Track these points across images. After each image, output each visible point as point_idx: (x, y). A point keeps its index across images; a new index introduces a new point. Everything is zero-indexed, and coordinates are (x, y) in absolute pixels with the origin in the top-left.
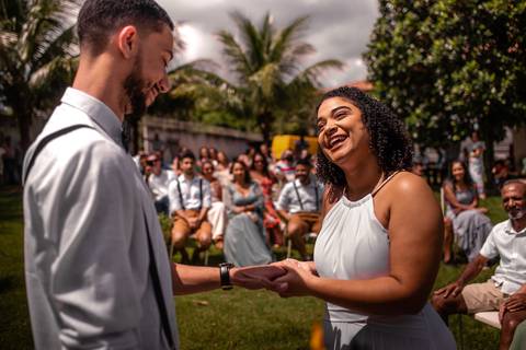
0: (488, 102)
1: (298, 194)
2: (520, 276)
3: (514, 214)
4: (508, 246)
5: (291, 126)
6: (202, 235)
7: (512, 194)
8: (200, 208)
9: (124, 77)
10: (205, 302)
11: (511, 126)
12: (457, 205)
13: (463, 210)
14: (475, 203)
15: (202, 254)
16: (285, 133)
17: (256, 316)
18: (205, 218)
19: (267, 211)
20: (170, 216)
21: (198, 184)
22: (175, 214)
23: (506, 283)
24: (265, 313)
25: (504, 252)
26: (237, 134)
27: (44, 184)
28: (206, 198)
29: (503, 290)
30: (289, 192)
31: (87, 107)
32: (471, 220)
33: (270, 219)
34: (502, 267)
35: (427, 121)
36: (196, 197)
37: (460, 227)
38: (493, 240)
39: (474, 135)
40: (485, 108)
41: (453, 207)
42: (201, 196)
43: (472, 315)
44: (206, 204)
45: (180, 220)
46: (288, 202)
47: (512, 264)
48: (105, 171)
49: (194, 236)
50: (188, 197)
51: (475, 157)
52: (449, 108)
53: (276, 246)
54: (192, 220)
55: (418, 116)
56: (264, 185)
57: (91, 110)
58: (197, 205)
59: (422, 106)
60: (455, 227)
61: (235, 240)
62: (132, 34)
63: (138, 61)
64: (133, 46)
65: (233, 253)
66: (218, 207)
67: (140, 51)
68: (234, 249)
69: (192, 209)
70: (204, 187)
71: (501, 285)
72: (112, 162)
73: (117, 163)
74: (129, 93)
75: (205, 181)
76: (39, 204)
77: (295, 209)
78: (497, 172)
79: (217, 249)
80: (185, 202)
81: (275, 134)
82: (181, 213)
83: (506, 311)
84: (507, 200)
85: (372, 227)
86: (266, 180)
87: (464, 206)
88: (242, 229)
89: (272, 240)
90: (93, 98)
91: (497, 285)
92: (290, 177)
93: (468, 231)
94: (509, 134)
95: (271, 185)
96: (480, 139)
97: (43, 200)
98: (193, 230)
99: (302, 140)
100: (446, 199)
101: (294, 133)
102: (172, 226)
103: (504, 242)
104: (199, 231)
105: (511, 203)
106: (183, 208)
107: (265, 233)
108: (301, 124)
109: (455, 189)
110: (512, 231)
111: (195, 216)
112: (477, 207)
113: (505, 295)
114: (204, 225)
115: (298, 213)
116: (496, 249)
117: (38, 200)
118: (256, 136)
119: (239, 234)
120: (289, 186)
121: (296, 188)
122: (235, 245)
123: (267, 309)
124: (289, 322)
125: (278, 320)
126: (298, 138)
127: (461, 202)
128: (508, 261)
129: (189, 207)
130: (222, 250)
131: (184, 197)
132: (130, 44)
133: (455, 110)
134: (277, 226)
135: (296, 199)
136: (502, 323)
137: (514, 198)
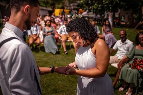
0: (114, 2)
1: (64, 29)
2: (123, 55)
3: (122, 39)
4: (120, 47)
5: (60, 6)
6: (38, 41)
7: (122, 34)
8: (37, 34)
9: (25, 20)
10: (40, 61)
11: (120, 9)
12: (106, 32)
13: (108, 33)
14: (111, 32)
15: (38, 47)
16: (58, 8)
17: (54, 64)
18: (38, 37)
19: (55, 34)
20: (28, 36)
21: (36, 27)
22: (30, 36)
23: (119, 56)
24: (56, 63)
25: (119, 48)
26: (44, 8)
27: (5, 58)
28: (38, 31)
29: (119, 58)
30: (62, 29)
31: (14, 29)
32: (110, 36)
33: (56, 36)
34: (118, 52)
35: (98, 7)
36: (35, 31)
37: (107, 38)
38: (117, 45)
39: (110, 11)
40: (114, 4)
41: (105, 33)
42: (37, 31)
43: (111, 64)
44: (38, 32)
45: (31, 38)
46: (61, 31)
47: (121, 52)
48: (23, 54)
49: (36, 42)
50: (33, 31)
51: (111, 17)
52: (104, 3)
53: (58, 43)
54: (35, 37)
55: (96, 6)
56: (54, 26)
57: (15, 30)
58: (36, 33)
59: (97, 2)
60: (106, 38)
61: (47, 43)
62: (28, 7)
63: (29, 15)
64: (28, 11)
65: (46, 46)
66: (41, 32)
67: (30, 13)
68: (47, 45)
69: (35, 34)
70: (38, 28)
71: (118, 57)
72: (25, 50)
73: (26, 50)
74: (26, 25)
75: (38, 26)
76: (4, 63)
77: (63, 33)
78: (116, 21)
79: (42, 44)
80: (32, 32)
81: (56, 9)
82: (31, 35)
83: (119, 64)
84: (121, 35)
85: (91, 55)
86: (55, 25)
87: (108, 32)
88: (49, 40)
89: (57, 42)
90: (16, 27)
91: (117, 57)
92: (61, 23)
93: (109, 39)
94: (119, 11)
95: (56, 26)
96: (112, 12)
97: (5, 63)
98: (35, 40)
99: (64, 11)
100: (103, 30)
101: (61, 8)
102: (29, 39)
103: (119, 46)
104: (37, 41)
105: (122, 36)
106: (32, 34)
107: (55, 41)
108: (63, 6)
109: (106, 28)
110: (122, 43)
111: (35, 36)
112: (111, 33)
113: (119, 59)
114: (38, 39)
115: (64, 35)
116: (117, 47)
117: (3, 62)
118: (50, 9)
119: (48, 41)
120: (61, 27)
121: (64, 28)
122: (47, 44)
123: (57, 62)
124: (63, 66)
125: (60, 65)
126: (62, 10)
127: (108, 31)
128: (120, 50)
129: (34, 34)
130: (43, 45)
131: (32, 31)
132: (27, 10)
133: (106, 4)
134: (58, 38)
135: (63, 31)
136: (118, 67)
137: (123, 35)
